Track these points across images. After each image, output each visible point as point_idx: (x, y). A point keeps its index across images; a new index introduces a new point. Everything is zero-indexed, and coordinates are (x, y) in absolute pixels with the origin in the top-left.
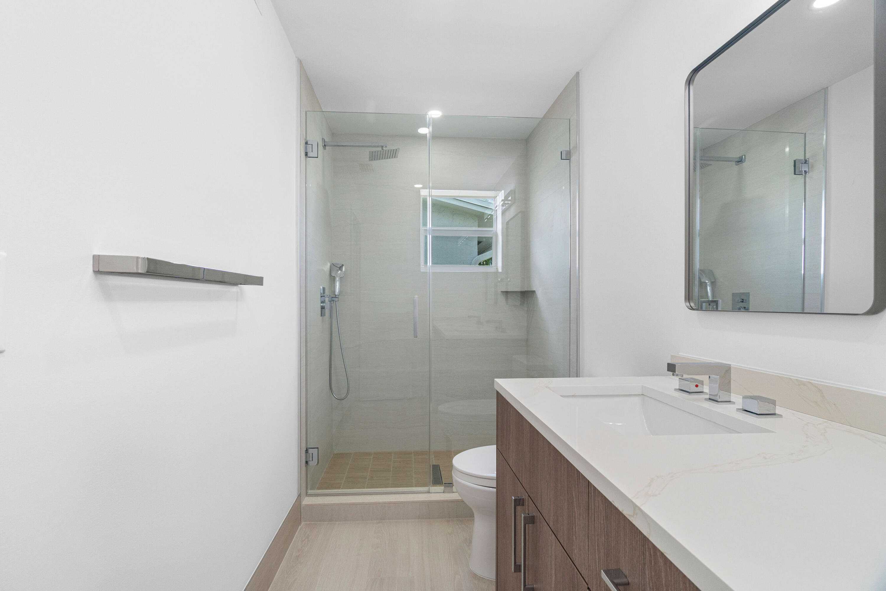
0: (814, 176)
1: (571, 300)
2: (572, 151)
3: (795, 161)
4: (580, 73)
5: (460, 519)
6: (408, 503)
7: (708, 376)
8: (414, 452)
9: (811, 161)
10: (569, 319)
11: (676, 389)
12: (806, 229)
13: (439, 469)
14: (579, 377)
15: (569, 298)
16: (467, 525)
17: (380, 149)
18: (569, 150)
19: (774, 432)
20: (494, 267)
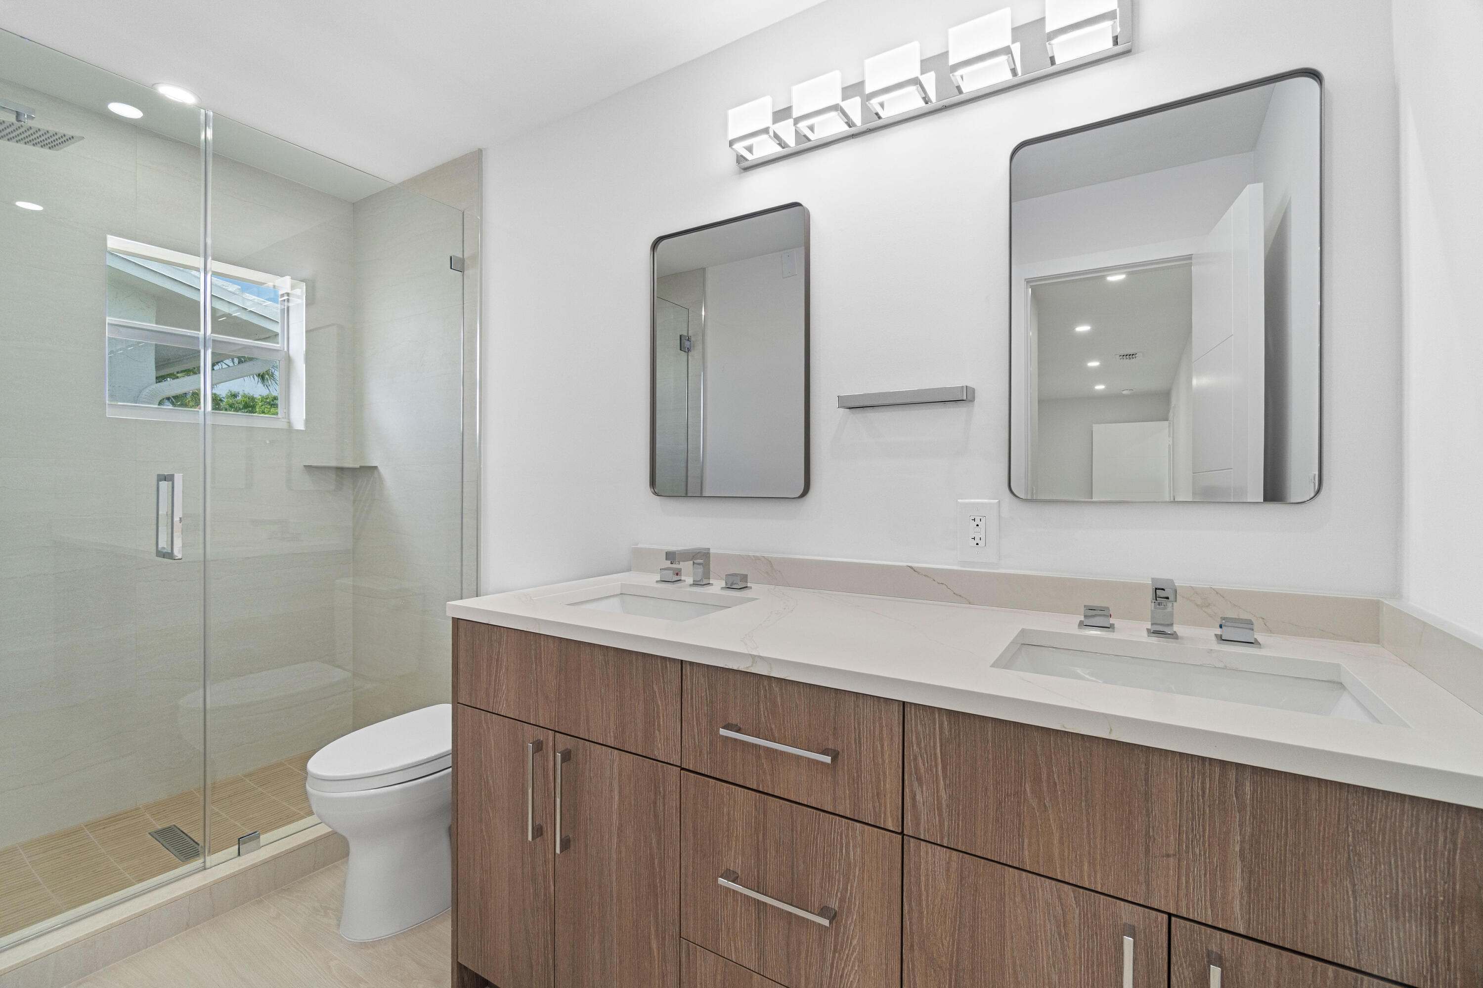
0: (695, 354)
1: (464, 483)
2: (467, 262)
3: (681, 336)
4: (483, 152)
5: (284, 887)
6: (159, 907)
7: (692, 562)
8: (85, 826)
9: (692, 339)
10: (459, 511)
11: (657, 582)
12: (689, 409)
13: (179, 831)
14: (480, 596)
15: (461, 480)
16: (302, 890)
17: (12, 118)
18: (461, 257)
19: (757, 599)
20: (283, 420)
